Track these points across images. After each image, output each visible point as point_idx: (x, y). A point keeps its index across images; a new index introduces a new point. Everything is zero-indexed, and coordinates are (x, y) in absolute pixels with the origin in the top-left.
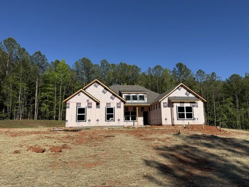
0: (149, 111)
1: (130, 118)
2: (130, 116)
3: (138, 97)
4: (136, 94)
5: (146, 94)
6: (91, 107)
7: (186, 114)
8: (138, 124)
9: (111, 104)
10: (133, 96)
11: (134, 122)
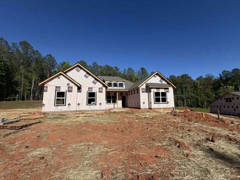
0: (126, 96)
1: (112, 101)
2: (112, 99)
3: (118, 84)
4: (116, 81)
5: (124, 82)
6: (71, 91)
7: (162, 98)
8: (118, 106)
9: (93, 88)
10: (114, 83)
11: (114, 104)
